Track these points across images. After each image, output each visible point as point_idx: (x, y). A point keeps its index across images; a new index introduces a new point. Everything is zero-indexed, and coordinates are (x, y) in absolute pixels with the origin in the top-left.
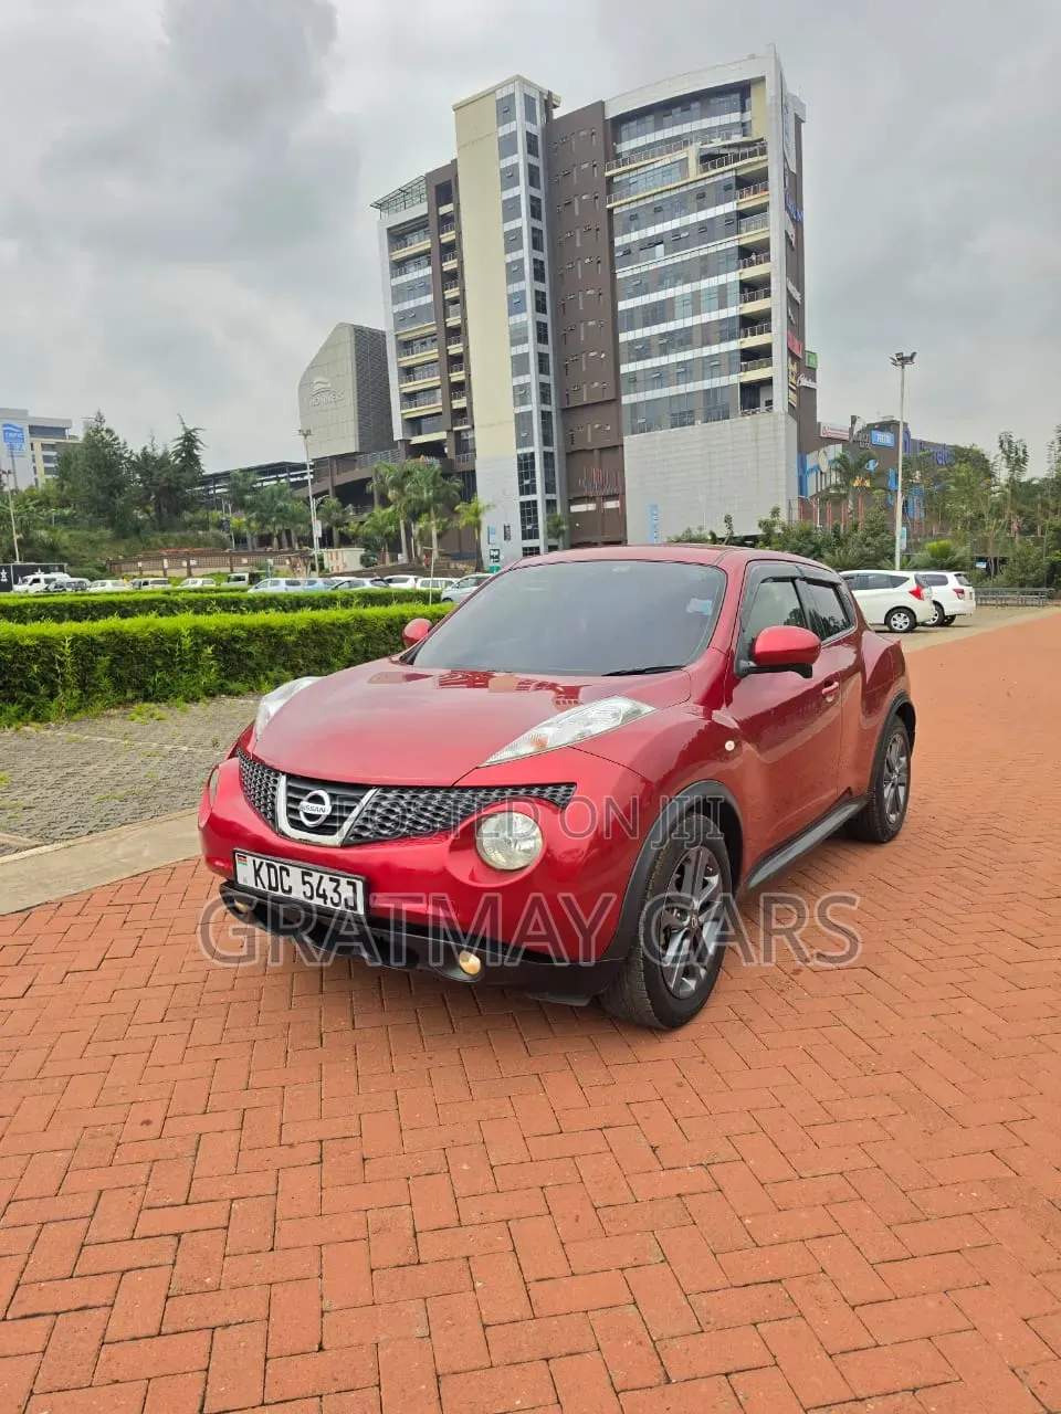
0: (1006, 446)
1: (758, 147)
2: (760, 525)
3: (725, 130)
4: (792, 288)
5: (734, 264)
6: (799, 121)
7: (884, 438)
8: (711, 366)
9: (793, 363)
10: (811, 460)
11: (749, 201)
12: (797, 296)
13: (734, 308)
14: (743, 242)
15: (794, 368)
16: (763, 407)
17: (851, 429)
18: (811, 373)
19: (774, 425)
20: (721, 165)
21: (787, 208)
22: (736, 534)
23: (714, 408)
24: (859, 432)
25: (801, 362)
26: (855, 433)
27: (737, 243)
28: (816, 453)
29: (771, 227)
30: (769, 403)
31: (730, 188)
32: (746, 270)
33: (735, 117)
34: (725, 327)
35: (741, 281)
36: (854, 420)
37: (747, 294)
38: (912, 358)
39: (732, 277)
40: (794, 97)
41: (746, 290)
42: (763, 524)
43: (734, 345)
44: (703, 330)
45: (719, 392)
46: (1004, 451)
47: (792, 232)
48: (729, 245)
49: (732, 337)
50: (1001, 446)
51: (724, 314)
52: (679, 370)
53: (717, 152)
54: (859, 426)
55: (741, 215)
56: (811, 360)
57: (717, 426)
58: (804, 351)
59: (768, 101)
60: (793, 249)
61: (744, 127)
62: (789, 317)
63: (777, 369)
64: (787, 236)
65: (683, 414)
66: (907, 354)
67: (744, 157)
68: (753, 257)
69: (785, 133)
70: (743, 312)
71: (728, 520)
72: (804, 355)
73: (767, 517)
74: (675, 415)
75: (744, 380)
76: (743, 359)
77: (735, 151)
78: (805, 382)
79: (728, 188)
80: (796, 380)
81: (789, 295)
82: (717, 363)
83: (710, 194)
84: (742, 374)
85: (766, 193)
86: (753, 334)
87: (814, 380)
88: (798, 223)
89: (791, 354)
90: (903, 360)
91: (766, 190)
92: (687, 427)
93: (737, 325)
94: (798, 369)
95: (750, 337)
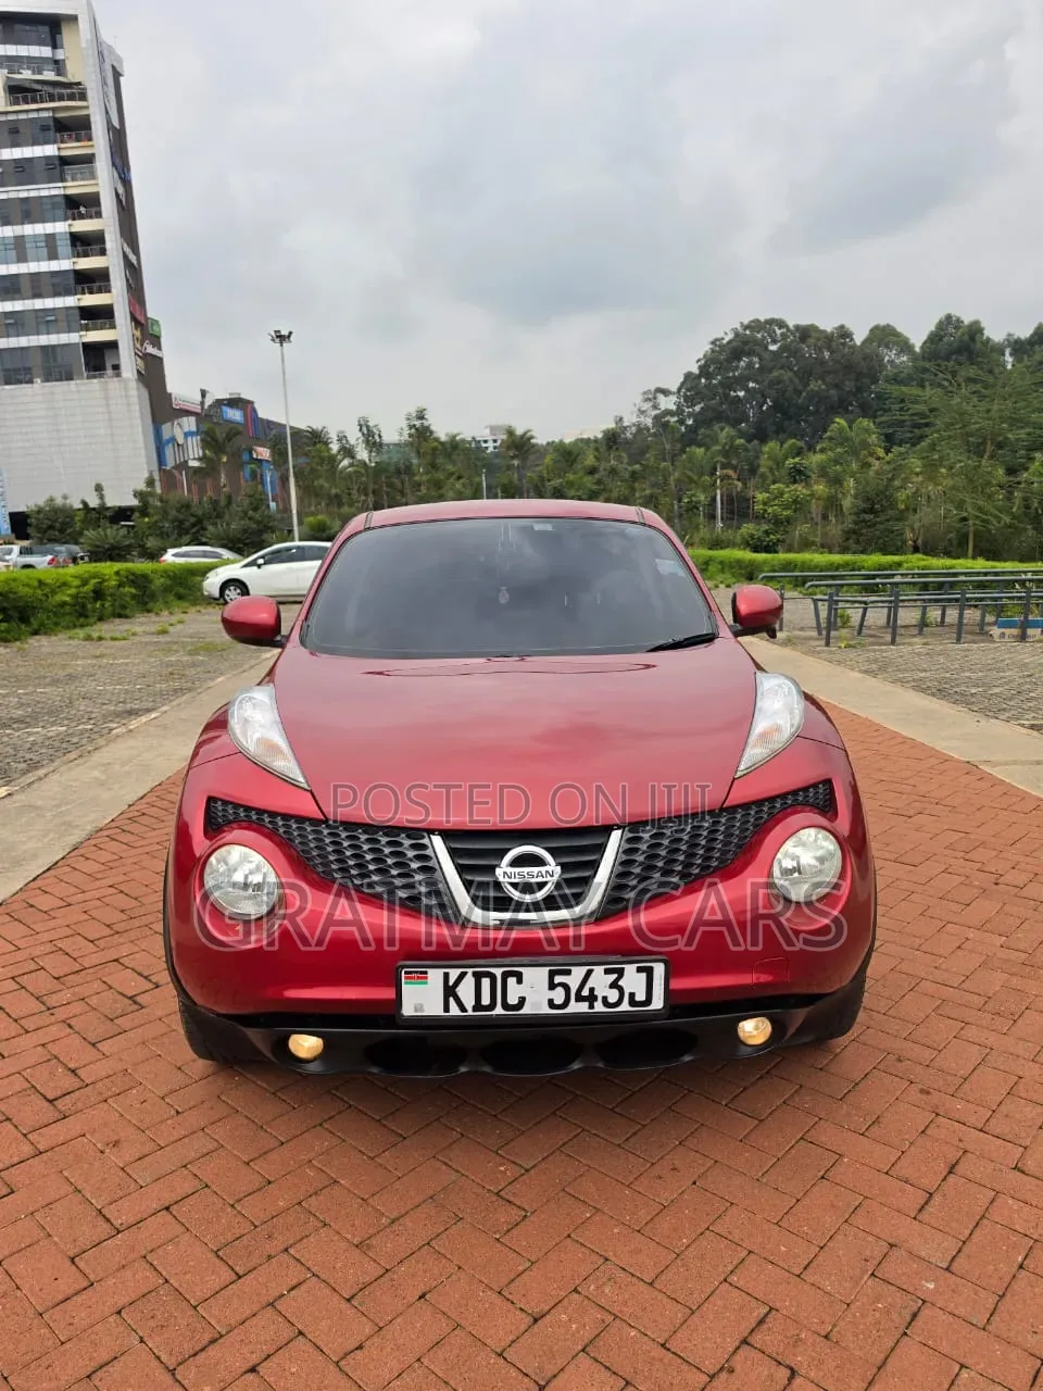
0: (365, 430)
1: (77, 92)
2: (135, 496)
3: (36, 64)
4: (128, 250)
5: (60, 212)
6: (117, 75)
7: (235, 415)
8: (44, 321)
9: (136, 329)
10: (166, 430)
11: (72, 149)
12: (133, 258)
13: (67, 262)
14: (69, 192)
15: (138, 333)
16: (110, 371)
17: (202, 403)
18: (156, 342)
19: (123, 392)
20: (34, 101)
21: (114, 164)
22: (109, 503)
23: (54, 366)
24: (210, 406)
25: (146, 330)
26: (206, 407)
27: (62, 192)
28: (169, 424)
29: (100, 181)
30: (116, 367)
31: (49, 130)
32: (75, 222)
33: (46, 52)
34: (56, 280)
35: (71, 234)
36: (204, 393)
37: (80, 249)
38: (289, 337)
39: (60, 228)
40: (109, 46)
41: (78, 244)
42: (137, 494)
43: (70, 301)
44: (32, 281)
45: (59, 349)
46: (363, 434)
47: (121, 190)
48: (54, 192)
49: (68, 292)
50: (360, 430)
51: (55, 266)
52: (8, 321)
53: (27, 85)
54: (209, 401)
55: (64, 161)
56: (155, 328)
57: (60, 388)
58: (147, 318)
59: (84, 45)
60: (123, 208)
61: (58, 66)
62: (127, 280)
63: (121, 332)
64: (117, 195)
65: (16, 371)
66: (284, 332)
67: (61, 98)
68: (82, 209)
69: (104, 83)
70: (78, 267)
71: (99, 488)
72: (147, 322)
73: (142, 486)
74: (9, 370)
75: (86, 340)
76: (83, 318)
77: (49, 89)
78: (151, 350)
79: (45, 128)
80: (142, 345)
81: (125, 256)
82: (53, 318)
83: (25, 131)
84: (83, 333)
85: (90, 143)
86: (91, 293)
87: (160, 349)
88: (126, 182)
89: (134, 318)
90: (282, 338)
91: (90, 139)
92: (24, 385)
93: (72, 282)
94: (142, 334)
95: (87, 296)
